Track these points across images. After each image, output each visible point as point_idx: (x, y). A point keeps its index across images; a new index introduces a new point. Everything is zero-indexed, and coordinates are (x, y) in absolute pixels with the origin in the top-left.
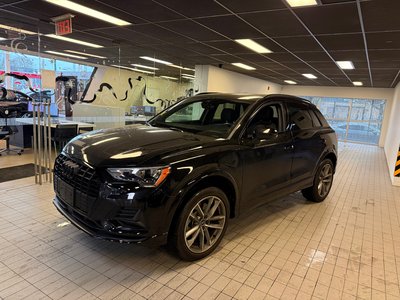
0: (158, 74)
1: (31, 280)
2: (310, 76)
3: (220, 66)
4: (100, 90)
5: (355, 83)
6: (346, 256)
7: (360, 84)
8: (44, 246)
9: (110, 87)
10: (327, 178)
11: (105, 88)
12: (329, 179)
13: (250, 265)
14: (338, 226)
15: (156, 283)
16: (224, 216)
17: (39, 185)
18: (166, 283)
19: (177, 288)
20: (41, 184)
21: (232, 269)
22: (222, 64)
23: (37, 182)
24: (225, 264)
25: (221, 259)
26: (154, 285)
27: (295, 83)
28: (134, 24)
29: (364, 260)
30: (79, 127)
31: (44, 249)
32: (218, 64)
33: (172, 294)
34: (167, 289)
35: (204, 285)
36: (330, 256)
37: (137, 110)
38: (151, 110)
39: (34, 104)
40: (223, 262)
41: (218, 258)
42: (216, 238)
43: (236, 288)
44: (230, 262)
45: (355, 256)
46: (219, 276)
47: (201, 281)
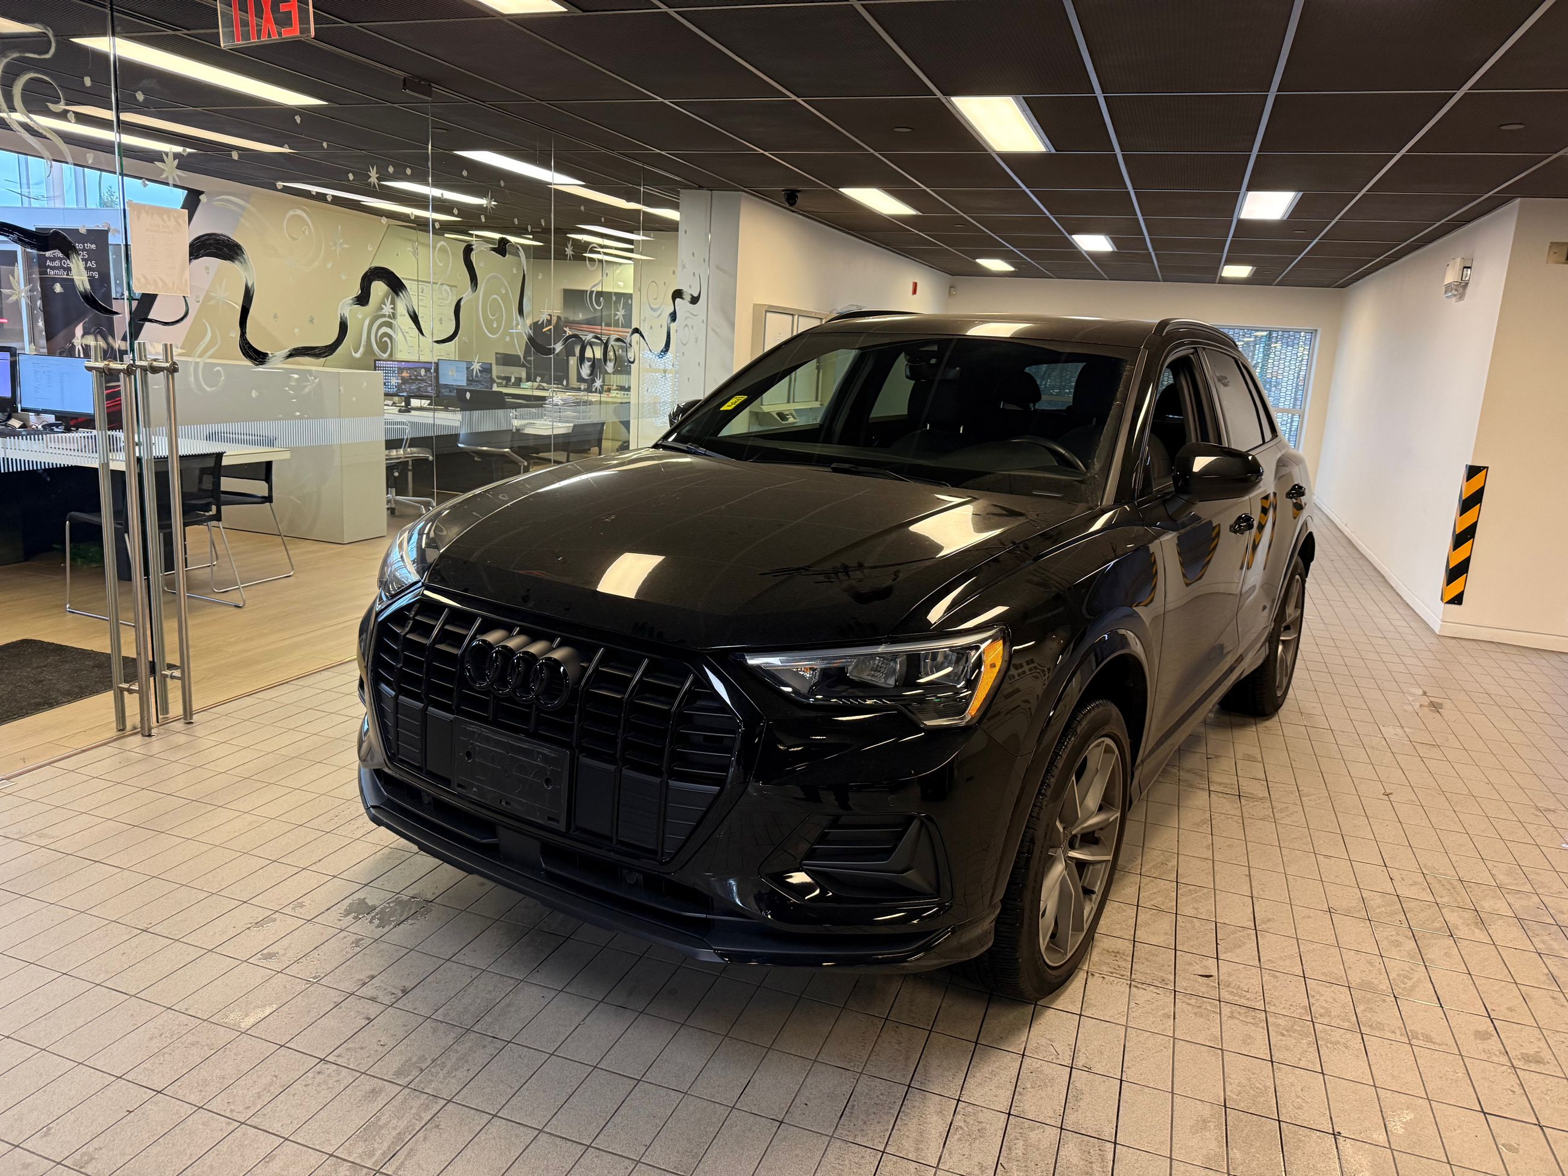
3: (791, 199)
4: (363, 299)
5: (1231, 271)
8: (393, 1020)
9: (396, 285)
10: (1287, 628)
11: (379, 288)
12: (1292, 630)
13: (1238, 983)
14: (1392, 797)
15: (970, 1109)
16: (1118, 812)
17: (139, 737)
18: (1010, 1104)
19: (1061, 1117)
20: (147, 734)
21: (1190, 1008)
22: (799, 191)
23: (129, 726)
24: (1155, 995)
25: (1122, 976)
26: (970, 1121)
27: (1011, 269)
28: (579, 13)
29: (1562, 912)
30: (225, 462)
31: (401, 1035)
32: (783, 191)
33: (1066, 1146)
34: (1032, 1129)
35: (1146, 1090)
36: (1455, 914)
37: (403, 379)
38: (468, 377)
39: (102, 366)
40: (1139, 986)
41: (1112, 973)
42: (1096, 900)
43: (1261, 1082)
44: (1167, 984)
45: (1524, 903)
46: (1172, 1046)
47: (1124, 1073)
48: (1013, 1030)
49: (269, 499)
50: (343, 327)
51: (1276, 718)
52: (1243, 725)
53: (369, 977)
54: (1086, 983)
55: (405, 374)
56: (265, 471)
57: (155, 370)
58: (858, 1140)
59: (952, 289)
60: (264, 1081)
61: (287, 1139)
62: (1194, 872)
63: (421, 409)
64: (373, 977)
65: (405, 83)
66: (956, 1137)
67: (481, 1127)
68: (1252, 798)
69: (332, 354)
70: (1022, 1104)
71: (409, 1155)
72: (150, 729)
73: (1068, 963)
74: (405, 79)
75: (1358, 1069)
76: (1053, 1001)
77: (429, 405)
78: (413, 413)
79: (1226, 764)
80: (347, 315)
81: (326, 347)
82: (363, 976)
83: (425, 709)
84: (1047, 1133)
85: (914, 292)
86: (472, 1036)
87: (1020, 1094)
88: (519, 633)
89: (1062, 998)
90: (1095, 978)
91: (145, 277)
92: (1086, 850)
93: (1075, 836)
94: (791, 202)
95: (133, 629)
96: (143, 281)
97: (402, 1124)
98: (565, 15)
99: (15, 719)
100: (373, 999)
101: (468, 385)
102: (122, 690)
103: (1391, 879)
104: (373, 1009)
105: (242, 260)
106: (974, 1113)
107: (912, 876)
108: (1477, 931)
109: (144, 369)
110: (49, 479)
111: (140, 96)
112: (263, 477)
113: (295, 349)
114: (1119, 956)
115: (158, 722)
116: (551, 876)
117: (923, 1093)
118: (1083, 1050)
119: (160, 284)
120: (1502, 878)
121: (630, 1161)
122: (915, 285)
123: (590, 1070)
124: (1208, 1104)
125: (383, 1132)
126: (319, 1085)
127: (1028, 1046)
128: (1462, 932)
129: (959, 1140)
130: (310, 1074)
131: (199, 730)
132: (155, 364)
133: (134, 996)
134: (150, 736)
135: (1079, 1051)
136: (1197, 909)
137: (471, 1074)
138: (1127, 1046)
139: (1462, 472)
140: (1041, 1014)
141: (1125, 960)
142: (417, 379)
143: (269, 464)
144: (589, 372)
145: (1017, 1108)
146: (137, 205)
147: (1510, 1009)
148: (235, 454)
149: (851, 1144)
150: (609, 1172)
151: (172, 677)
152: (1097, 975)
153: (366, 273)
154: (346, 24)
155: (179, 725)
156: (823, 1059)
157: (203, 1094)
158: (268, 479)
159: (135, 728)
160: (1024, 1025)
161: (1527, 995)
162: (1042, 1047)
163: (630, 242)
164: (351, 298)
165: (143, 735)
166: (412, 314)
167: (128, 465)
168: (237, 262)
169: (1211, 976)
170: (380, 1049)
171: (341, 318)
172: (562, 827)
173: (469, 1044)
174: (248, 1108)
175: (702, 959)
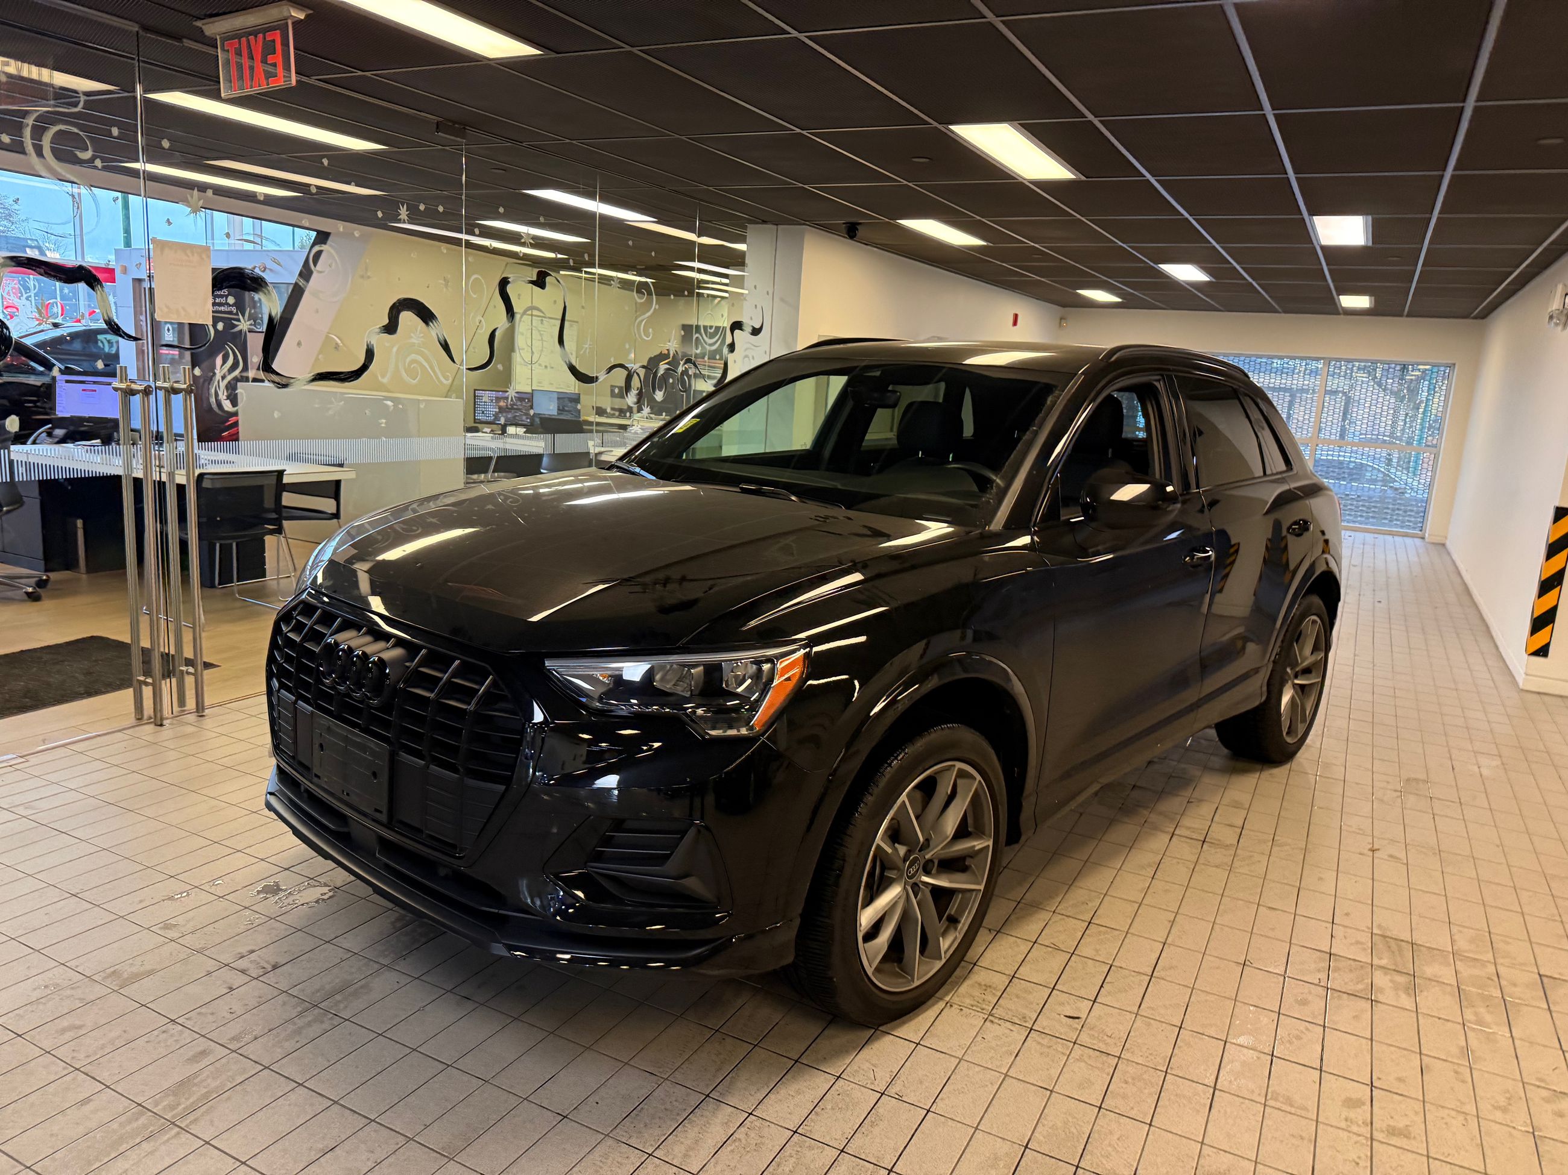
0: (576, 260)
1: (233, 1143)
2: (1186, 273)
3: (851, 231)
4: (391, 328)
5: (1349, 301)
6: (1447, 975)
7: (1362, 302)
8: (252, 991)
9: (426, 315)
10: (1307, 671)
11: (407, 318)
12: (1314, 674)
13: (1104, 1028)
14: (1377, 854)
15: (758, 1123)
16: (989, 840)
17: (152, 726)
18: (800, 1123)
19: (847, 1140)
20: (159, 723)
21: (1038, 1047)
22: (860, 224)
23: (145, 717)
24: (1007, 1031)
25: (983, 1009)
26: (752, 1134)
27: (1119, 300)
28: (554, 55)
29: (1515, 985)
30: (286, 480)
31: (253, 1003)
32: (844, 223)
33: (838, 1168)
34: (810, 1148)
35: (950, 1122)
36: (1389, 977)
37: (500, 408)
38: (558, 407)
39: (124, 387)
40: (996, 1021)
41: (972, 1006)
42: (961, 929)
43: (1078, 1127)
44: (1025, 1022)
45: (1476, 972)
46: (999, 1083)
47: (935, 1104)
48: (842, 1051)
49: (336, 515)
50: (370, 354)
51: (1288, 766)
52: (1244, 771)
53: (249, 951)
54: (940, 1013)
55: (502, 404)
56: (333, 489)
57: (176, 391)
58: (632, 1142)
59: (1063, 321)
60: (113, 1034)
61: (108, 1087)
62: (1113, 914)
63: (516, 436)
64: (253, 952)
65: (438, 127)
66: (730, 1149)
67: (283, 1094)
68: (1218, 844)
69: (358, 379)
70: (812, 1124)
71: (207, 1112)
72: (162, 719)
73: (914, 991)
74: (438, 122)
75: (1193, 1125)
76: (894, 1028)
77: (525, 433)
78: (508, 440)
79: (1206, 810)
80: (374, 342)
81: (352, 372)
82: (244, 950)
83: (295, 702)
84: (825, 1153)
85: (1015, 323)
86: (317, 1011)
87: (817, 1114)
88: (365, 634)
89: (907, 1025)
90: (953, 1008)
91: (167, 307)
92: (944, 876)
93: (931, 861)
94: (851, 234)
95: (191, 630)
96: (165, 310)
97: (214, 1084)
98: (542, 57)
99: (54, 705)
100: (243, 972)
101: (558, 414)
102: (141, 683)
103: (1332, 936)
104: (239, 979)
105: (266, 291)
106: (760, 1128)
107: (693, 884)
108: (1403, 996)
109: (166, 390)
110: (69, 488)
111: (166, 144)
112: (333, 496)
113: (318, 374)
114: (989, 990)
115: (172, 713)
116: (387, 867)
117: (718, 1103)
118: (902, 1079)
119: (183, 313)
120: (1462, 944)
121: (404, 1138)
122: (1016, 316)
123: (408, 1052)
124: (1009, 1143)
125: (194, 1089)
126: (159, 1042)
127: (848, 1068)
128: (1388, 996)
129: (732, 1151)
130: (156, 1033)
131: (208, 723)
132: (176, 385)
133: (38, 951)
134: (161, 725)
135: (899, 1078)
136: (1097, 951)
137: (299, 1045)
138: (952, 1078)
139: (1551, 514)
140: (878, 1038)
141: (994, 994)
142: (512, 408)
143: (338, 483)
144: (636, 400)
145: (805, 1127)
146: (160, 241)
147: (1400, 1080)
148: (294, 473)
149: (622, 1144)
150: (379, 1146)
151: (188, 673)
152: (956, 1006)
153: (394, 304)
154: (360, 73)
155: (192, 718)
156: (635, 1063)
157: (56, 1040)
158: (337, 497)
159: (150, 718)
160: (854, 1048)
161: (1427, 1066)
162: (861, 1071)
163: (726, 276)
164: (378, 326)
165: (156, 725)
166: (443, 343)
167: (188, 480)
168: (261, 293)
169: (1078, 1018)
170: (229, 1016)
171: (368, 346)
172: (383, 818)
173: (310, 1019)
174: (88, 1056)
175: (495, 953)
